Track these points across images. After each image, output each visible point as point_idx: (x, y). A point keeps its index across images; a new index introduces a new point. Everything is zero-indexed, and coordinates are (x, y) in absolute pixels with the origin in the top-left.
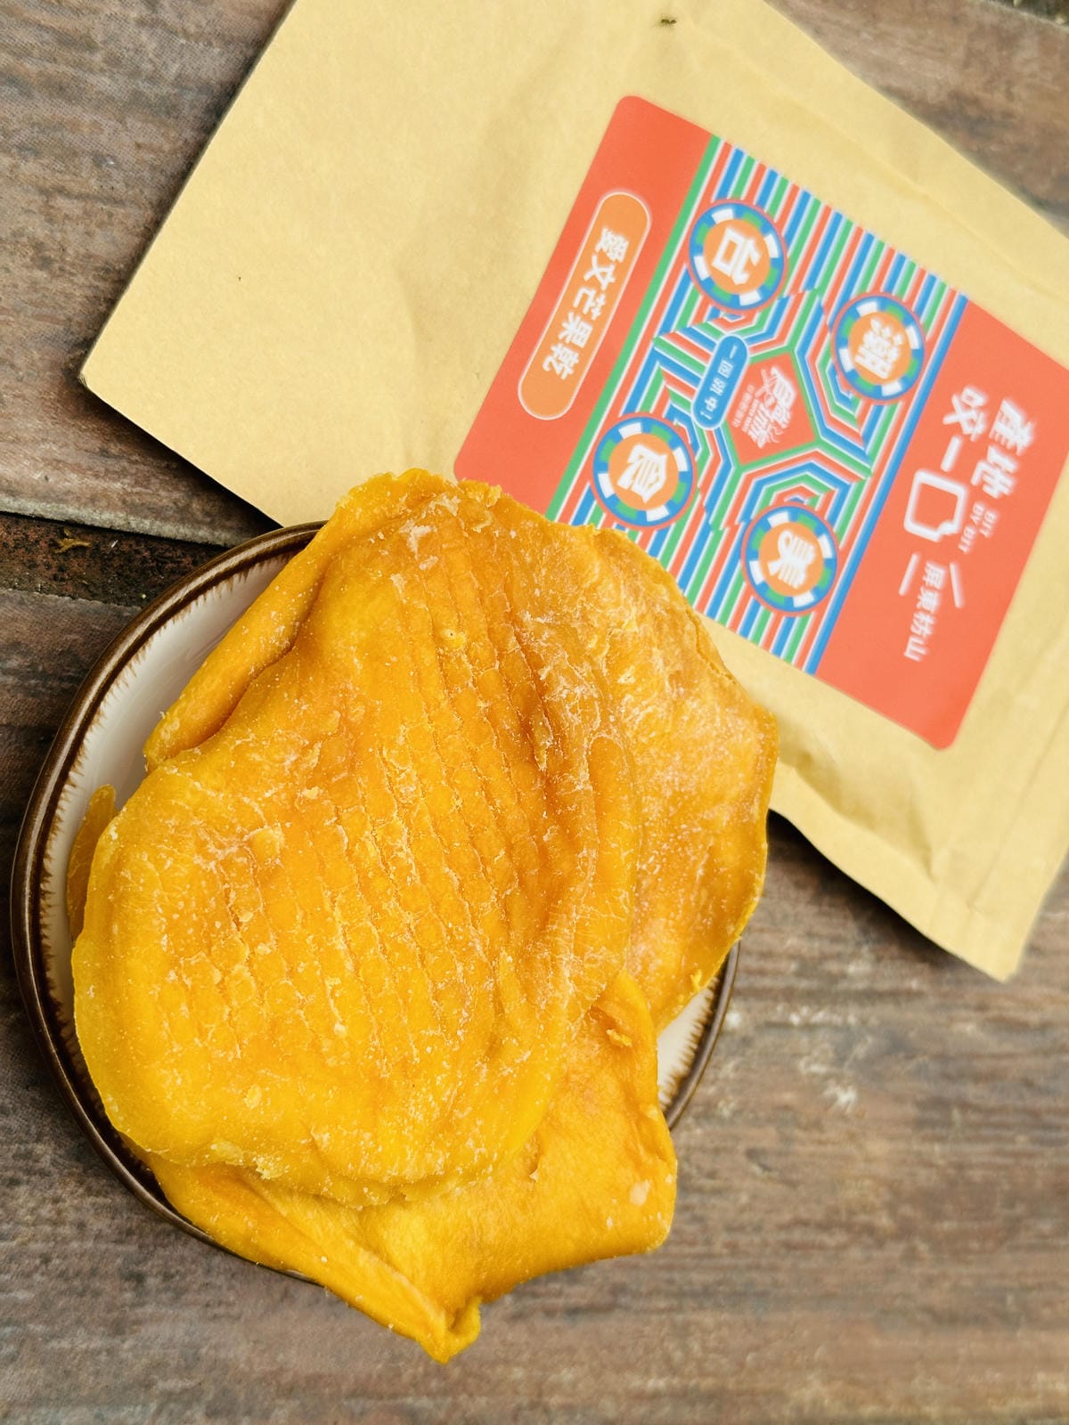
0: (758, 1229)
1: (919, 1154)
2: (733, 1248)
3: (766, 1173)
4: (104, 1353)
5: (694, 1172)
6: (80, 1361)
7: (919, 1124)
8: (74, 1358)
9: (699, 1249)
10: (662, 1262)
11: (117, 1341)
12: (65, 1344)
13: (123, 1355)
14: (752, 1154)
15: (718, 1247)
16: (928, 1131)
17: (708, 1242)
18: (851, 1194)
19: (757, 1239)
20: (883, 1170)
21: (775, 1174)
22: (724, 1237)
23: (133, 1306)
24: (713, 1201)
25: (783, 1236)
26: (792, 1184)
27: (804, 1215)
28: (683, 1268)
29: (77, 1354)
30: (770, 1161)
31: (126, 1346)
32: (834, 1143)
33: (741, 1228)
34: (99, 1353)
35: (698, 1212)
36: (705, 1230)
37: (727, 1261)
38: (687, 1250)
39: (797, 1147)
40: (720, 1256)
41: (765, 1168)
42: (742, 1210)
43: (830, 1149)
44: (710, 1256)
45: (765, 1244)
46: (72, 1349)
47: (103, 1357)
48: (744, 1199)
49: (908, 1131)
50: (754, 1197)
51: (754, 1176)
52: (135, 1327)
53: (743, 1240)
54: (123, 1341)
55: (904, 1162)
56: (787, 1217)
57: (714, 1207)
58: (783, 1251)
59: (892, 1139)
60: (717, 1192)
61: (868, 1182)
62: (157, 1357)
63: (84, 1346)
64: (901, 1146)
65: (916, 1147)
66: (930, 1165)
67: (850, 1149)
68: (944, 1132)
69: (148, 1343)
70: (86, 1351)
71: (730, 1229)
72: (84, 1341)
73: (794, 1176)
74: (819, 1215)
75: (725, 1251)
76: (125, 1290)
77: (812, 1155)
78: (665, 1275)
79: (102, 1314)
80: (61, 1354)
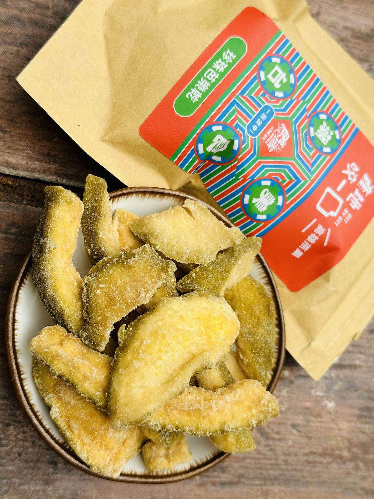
0: (296, 455)
1: (359, 428)
2: (286, 462)
3: (299, 433)
4: (41, 491)
5: (270, 431)
6: (32, 494)
7: (360, 417)
8: (30, 493)
9: (273, 462)
10: (258, 466)
11: (46, 487)
12: (26, 487)
13: (48, 493)
14: (294, 426)
15: (280, 462)
16: (363, 420)
17: (276, 459)
18: (333, 443)
19: (295, 459)
20: (345, 434)
21: (302, 434)
22: (282, 457)
23: (53, 474)
24: (278, 443)
25: (305, 458)
26: (310, 438)
27: (315, 450)
28: (266, 469)
29: (31, 491)
30: (301, 429)
31: (49, 489)
32: (326, 423)
33: (289, 454)
34: (39, 491)
35: (273, 447)
36: (275, 454)
37: (284, 467)
38: (268, 462)
39: (312, 424)
40: (280, 465)
41: (299, 431)
42: (290, 447)
43: (324, 425)
44: (277, 464)
45: (299, 461)
46: (29, 489)
47: (41, 493)
48: (290, 443)
49: (355, 419)
50: (294, 442)
51: (294, 434)
52: (53, 482)
53: (290, 459)
54: (48, 487)
55: (354, 431)
56: (307, 451)
57: (278, 445)
58: (306, 464)
59: (349, 422)
60: (280, 440)
61: (339, 438)
62: (61, 494)
63: (33, 488)
64: (353, 425)
65: (358, 425)
66: (363, 432)
67: (332, 425)
68: (370, 420)
69: (58, 488)
70: (34, 490)
71: (285, 454)
72: (34, 487)
73: (310, 435)
74: (320, 451)
75: (283, 463)
76: (50, 468)
77: (317, 427)
78: (259, 471)
79: (41, 477)
80: (25, 491)
